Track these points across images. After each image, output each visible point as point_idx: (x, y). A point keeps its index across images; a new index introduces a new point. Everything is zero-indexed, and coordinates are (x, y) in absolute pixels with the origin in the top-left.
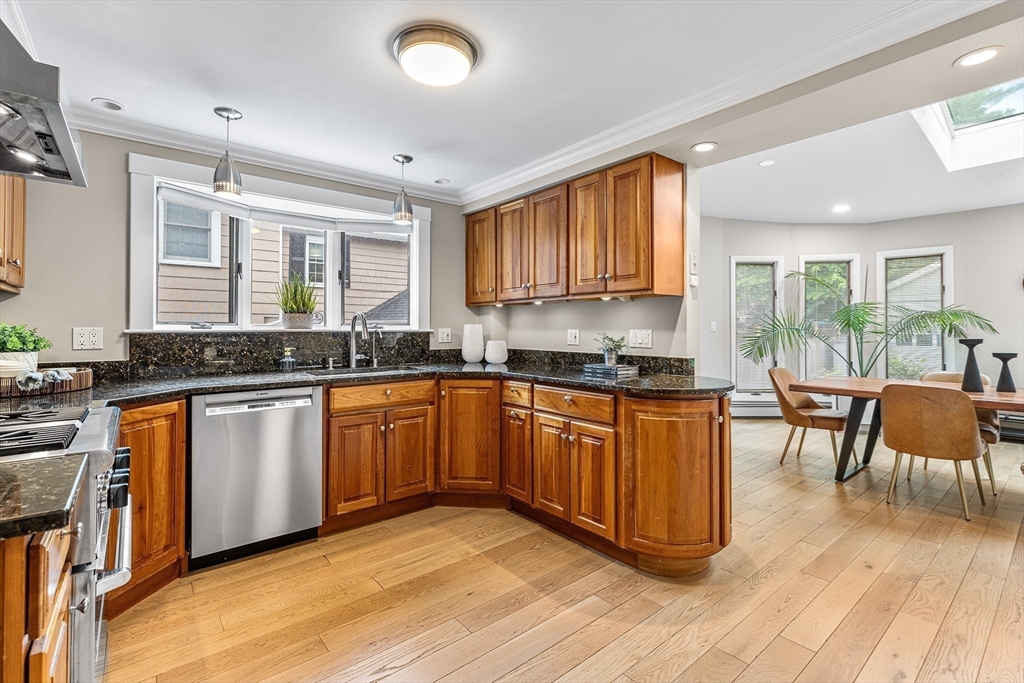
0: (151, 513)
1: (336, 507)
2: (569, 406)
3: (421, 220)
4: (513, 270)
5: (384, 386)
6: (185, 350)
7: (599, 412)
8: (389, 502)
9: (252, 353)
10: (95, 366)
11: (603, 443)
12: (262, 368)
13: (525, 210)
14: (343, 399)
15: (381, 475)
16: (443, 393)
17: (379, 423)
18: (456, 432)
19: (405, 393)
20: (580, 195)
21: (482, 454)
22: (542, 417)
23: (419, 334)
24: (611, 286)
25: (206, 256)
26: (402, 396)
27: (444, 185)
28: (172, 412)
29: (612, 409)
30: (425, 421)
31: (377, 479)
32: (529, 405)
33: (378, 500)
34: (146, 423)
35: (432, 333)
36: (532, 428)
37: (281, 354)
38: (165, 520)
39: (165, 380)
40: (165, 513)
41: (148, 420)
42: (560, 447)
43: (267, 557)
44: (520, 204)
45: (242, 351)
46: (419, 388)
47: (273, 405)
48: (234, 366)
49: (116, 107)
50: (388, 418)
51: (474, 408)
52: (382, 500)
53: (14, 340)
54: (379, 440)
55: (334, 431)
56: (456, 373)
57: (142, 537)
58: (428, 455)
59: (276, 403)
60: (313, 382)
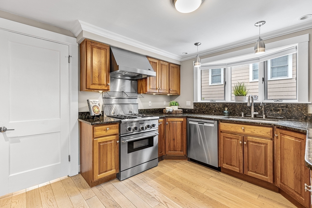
0: (176, 142)
1: (223, 164)
5: (242, 126)
6: (203, 107)
8: (246, 175)
9: (219, 109)
10: (186, 109)
14: (224, 126)
15: (241, 161)
17: (240, 140)
19: (253, 131)
21: (299, 179)
26: (252, 132)
30: (266, 148)
33: (240, 171)
34: (175, 122)
38: (180, 145)
39: (199, 114)
43: (203, 168)
45: (216, 108)
46: (261, 130)
47: (204, 124)
48: (214, 112)
49: (187, 53)
50: (244, 139)
51: (293, 149)
52: (242, 172)
53: (172, 103)
54: (240, 147)
55: (222, 137)
56: (281, 126)
57: (174, 146)
58: (268, 164)
59: (205, 124)
60: (213, 119)
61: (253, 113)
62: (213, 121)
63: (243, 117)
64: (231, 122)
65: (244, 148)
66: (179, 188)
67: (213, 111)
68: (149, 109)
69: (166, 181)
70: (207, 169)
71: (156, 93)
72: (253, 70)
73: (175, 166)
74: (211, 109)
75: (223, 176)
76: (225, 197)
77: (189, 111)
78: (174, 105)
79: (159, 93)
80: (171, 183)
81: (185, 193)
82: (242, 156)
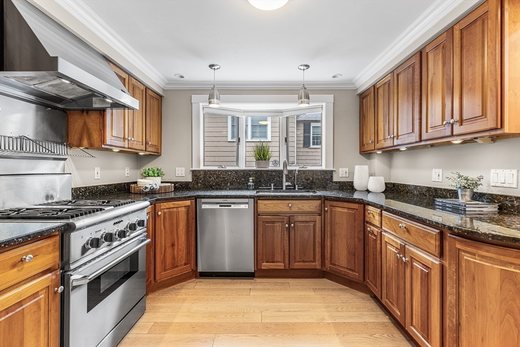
0: (178, 248)
1: (261, 264)
2: (404, 232)
3: (327, 103)
4: (384, 126)
5: (288, 202)
6: (211, 178)
7: (427, 244)
8: (291, 269)
9: (237, 180)
10: (175, 183)
11: (431, 271)
12: (241, 187)
13: (392, 81)
14: (264, 206)
15: (287, 252)
16: (326, 209)
17: (285, 222)
18: (335, 235)
19: (301, 207)
20: (431, 56)
21: (352, 254)
22: (387, 237)
23: (325, 172)
24: (457, 129)
25: (266, 137)
26: (299, 209)
27: (339, 78)
28: (187, 205)
29: (438, 243)
30: (314, 226)
31: (284, 254)
32: (379, 226)
33: (285, 266)
34: (176, 209)
35: (334, 171)
36: (381, 244)
37: (248, 180)
38: (184, 252)
40: (184, 249)
41: (176, 208)
42: (398, 263)
44: (389, 77)
45: (233, 179)
46: (310, 204)
47: (230, 206)
48: (230, 186)
49: (182, 77)
50: (291, 220)
51: (346, 221)
52: (287, 267)
53: (151, 172)
54: (285, 232)
55: (260, 223)
56: (333, 197)
57: (174, 258)
58: (317, 246)
59: (232, 205)
60: (248, 196)
61: (285, 184)
62: (246, 200)
63: (272, 189)
64: (275, 198)
65: (291, 233)
66: (222, 335)
67: (229, 184)
68: (97, 187)
69: (188, 335)
70: (235, 280)
71: (124, 147)
72: (232, 125)
73: (179, 297)
74: (225, 180)
75: (262, 282)
76: (289, 311)
77: (181, 186)
78: (156, 175)
79: (129, 148)
80: (202, 333)
81: (237, 336)
82: (288, 244)
